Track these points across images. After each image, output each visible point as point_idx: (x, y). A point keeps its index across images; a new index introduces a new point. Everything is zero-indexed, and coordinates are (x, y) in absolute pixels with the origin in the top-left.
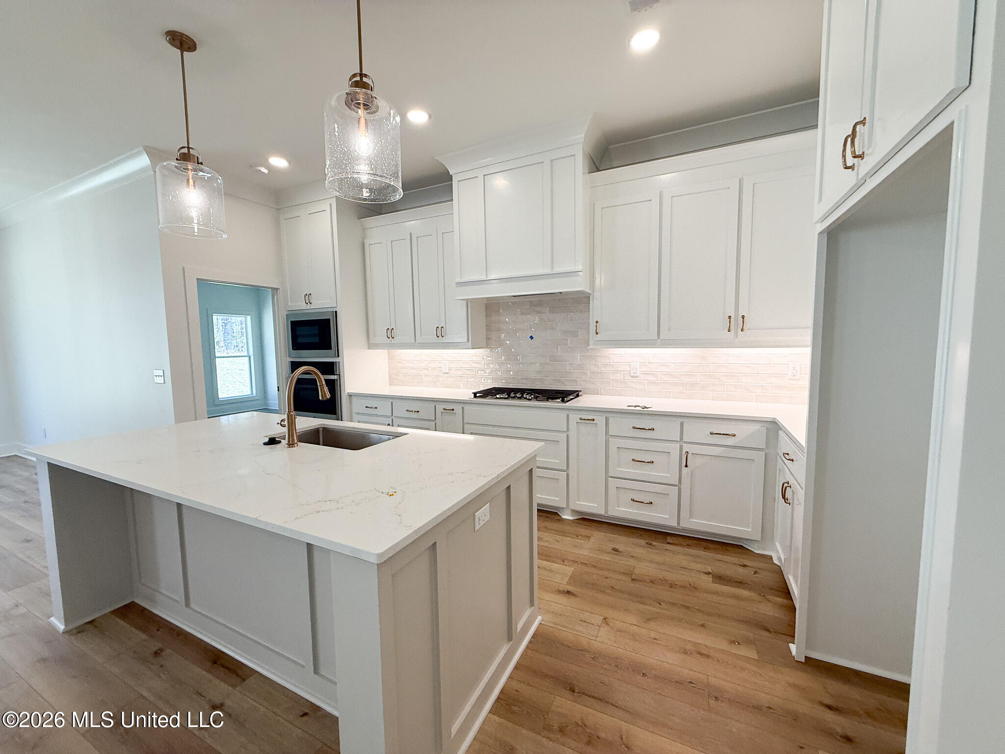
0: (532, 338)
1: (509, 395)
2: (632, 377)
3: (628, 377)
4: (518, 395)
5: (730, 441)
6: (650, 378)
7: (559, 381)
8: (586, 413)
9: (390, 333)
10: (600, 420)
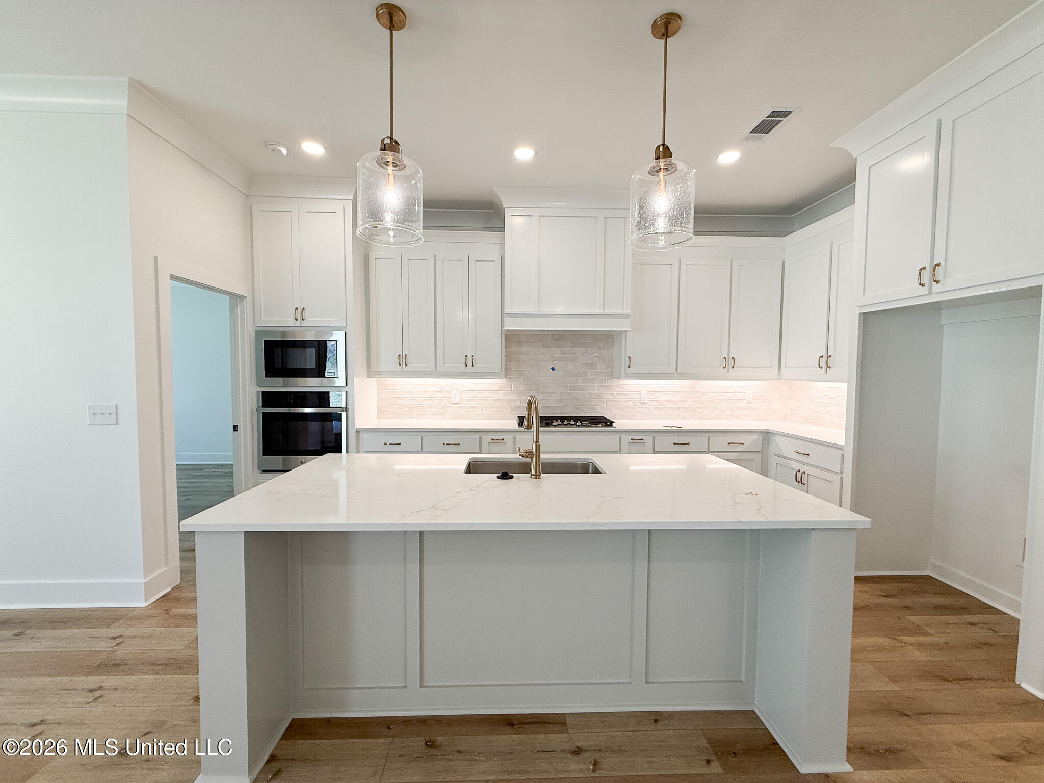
0: (553, 369)
1: (563, 422)
2: (642, 403)
3: (638, 404)
4: (572, 422)
5: (741, 448)
6: (656, 404)
7: (578, 409)
8: (635, 434)
9: (403, 361)
10: (648, 439)
